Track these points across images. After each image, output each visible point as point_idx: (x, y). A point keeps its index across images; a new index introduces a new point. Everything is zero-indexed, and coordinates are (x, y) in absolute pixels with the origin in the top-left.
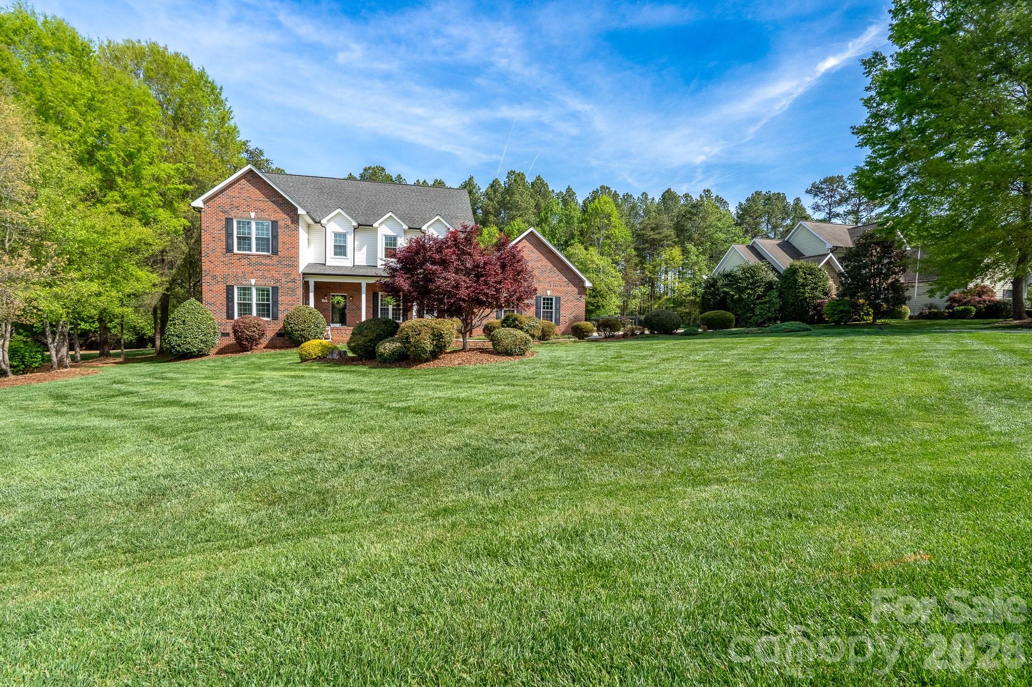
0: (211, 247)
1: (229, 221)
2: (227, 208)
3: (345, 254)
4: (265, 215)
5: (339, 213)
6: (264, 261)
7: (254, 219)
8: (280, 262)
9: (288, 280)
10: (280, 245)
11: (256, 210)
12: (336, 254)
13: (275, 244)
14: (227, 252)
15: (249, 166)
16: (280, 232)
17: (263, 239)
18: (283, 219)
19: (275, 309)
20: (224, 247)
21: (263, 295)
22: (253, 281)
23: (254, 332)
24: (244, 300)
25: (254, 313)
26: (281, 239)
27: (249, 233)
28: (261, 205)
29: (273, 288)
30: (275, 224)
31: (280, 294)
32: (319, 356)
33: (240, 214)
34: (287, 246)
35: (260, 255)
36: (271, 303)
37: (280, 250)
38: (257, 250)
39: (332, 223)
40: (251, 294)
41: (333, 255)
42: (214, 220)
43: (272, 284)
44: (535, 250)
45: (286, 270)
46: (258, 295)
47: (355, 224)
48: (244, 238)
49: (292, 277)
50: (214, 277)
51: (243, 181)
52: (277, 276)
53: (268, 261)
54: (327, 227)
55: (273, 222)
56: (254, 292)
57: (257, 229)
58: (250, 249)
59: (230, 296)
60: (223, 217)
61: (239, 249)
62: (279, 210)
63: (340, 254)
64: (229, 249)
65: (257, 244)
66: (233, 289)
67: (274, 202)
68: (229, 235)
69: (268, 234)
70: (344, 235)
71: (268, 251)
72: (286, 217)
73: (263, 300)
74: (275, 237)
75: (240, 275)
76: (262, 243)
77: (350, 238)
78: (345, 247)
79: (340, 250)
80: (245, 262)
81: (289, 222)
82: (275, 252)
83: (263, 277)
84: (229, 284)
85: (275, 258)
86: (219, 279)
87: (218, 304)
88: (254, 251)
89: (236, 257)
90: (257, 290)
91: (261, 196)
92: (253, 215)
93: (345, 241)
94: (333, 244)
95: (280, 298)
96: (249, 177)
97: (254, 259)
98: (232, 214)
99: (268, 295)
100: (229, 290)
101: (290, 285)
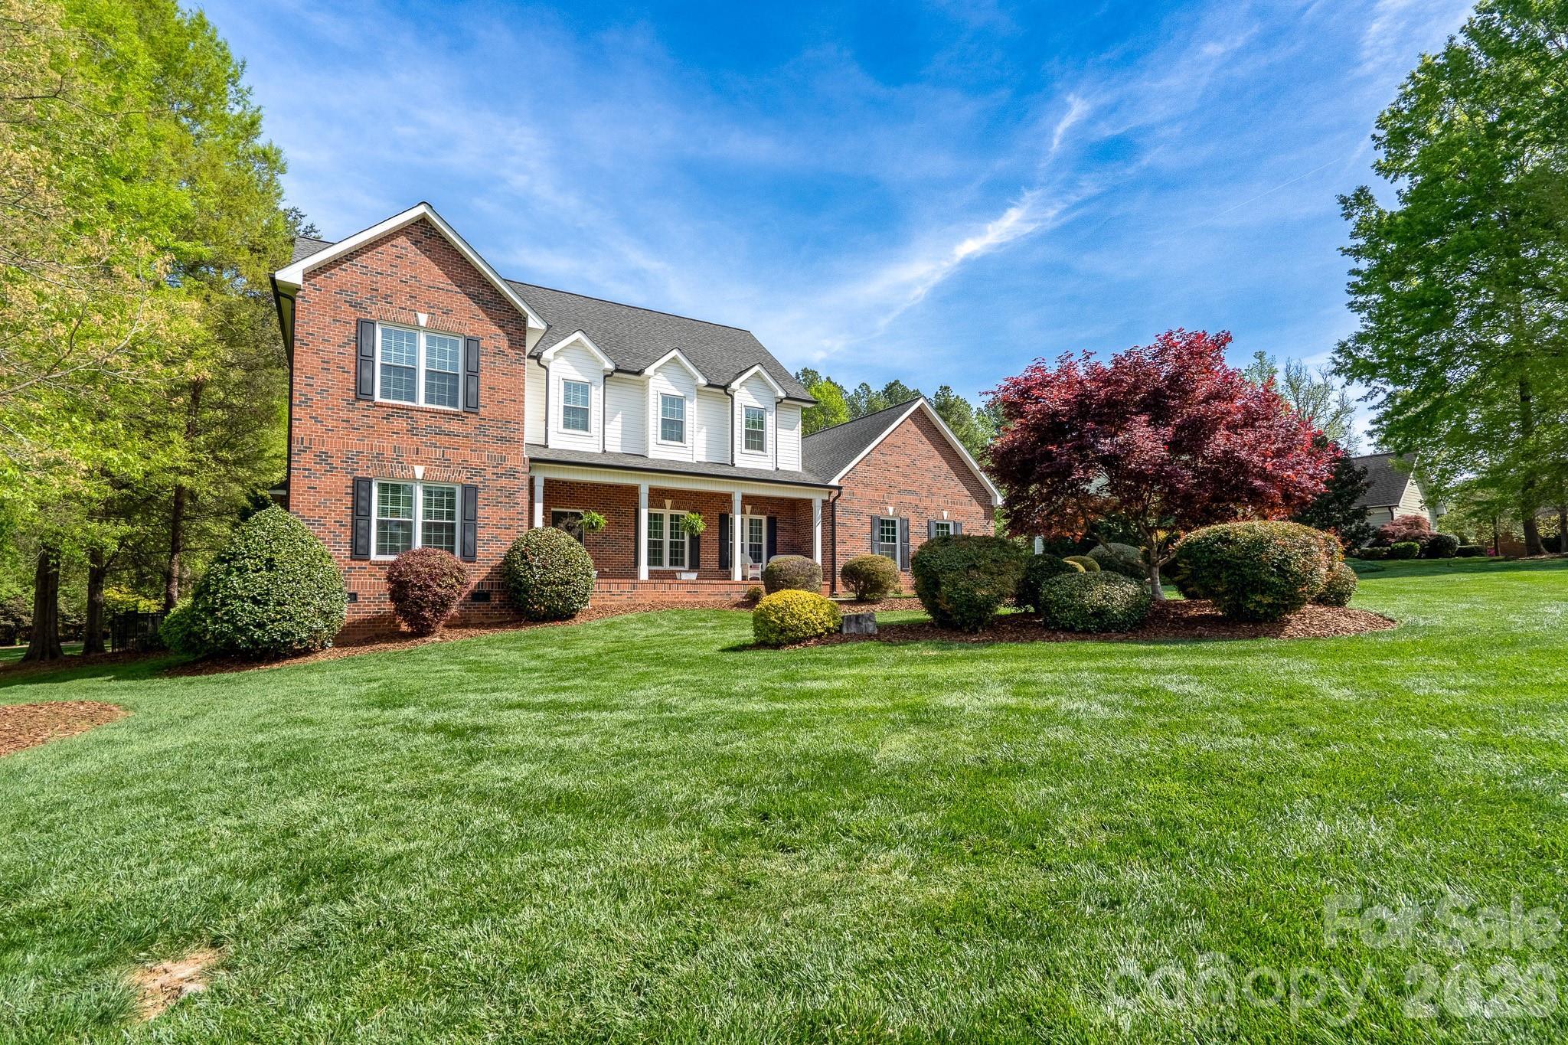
0: (317, 383)
1: (364, 327)
2: (362, 296)
3: (585, 427)
4: (451, 323)
5: (577, 341)
6: (446, 426)
7: (426, 329)
8: (481, 429)
9: (500, 471)
10: (483, 393)
11: (431, 308)
12: (566, 425)
13: (472, 389)
14: (358, 399)
15: (421, 210)
16: (483, 365)
17: (442, 376)
18: (492, 336)
19: (469, 537)
20: (352, 387)
21: (439, 504)
22: (419, 471)
23: (452, 587)
24: (395, 512)
25: (418, 543)
26: (486, 378)
27: (413, 359)
28: (445, 300)
29: (466, 488)
30: (472, 343)
31: (480, 502)
32: (828, 629)
33: (393, 312)
34: (499, 396)
35: (438, 412)
36: (458, 521)
37: (482, 402)
38: (429, 399)
39: (561, 360)
40: (410, 502)
41: (561, 429)
42: (327, 319)
43: (463, 478)
44: (924, 438)
45: (494, 449)
46: (428, 503)
47: (609, 366)
48: (399, 370)
49: (509, 464)
50: (323, 457)
51: (402, 241)
52: (474, 461)
53: (454, 426)
54: (552, 367)
55: (468, 341)
56: (419, 496)
57: (430, 352)
58: (412, 397)
59: (362, 503)
60: (352, 316)
61: (385, 394)
62: (482, 315)
63: (575, 427)
64: (362, 392)
65: (429, 387)
66: (370, 487)
67: (472, 297)
68: (364, 359)
69: (455, 366)
70: (585, 388)
71: (455, 404)
72: (499, 331)
73: (439, 515)
74: (472, 373)
75: (389, 453)
76: (442, 384)
77: (596, 395)
78: (585, 413)
79: (577, 418)
80: (401, 424)
81: (504, 344)
82: (472, 407)
83: (445, 462)
84: (359, 474)
85: (472, 420)
86: (335, 462)
87: (330, 521)
88: (421, 402)
89: (380, 413)
90: (428, 492)
91: (445, 282)
92: (423, 319)
93: (586, 401)
94: (562, 404)
95: (480, 512)
96: (417, 233)
97: (422, 421)
98: (374, 311)
99: (451, 504)
100: (360, 488)
101: (503, 481)
